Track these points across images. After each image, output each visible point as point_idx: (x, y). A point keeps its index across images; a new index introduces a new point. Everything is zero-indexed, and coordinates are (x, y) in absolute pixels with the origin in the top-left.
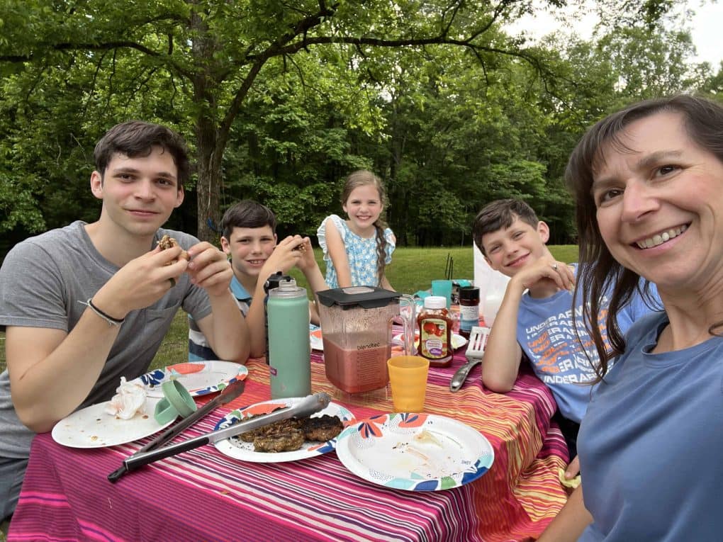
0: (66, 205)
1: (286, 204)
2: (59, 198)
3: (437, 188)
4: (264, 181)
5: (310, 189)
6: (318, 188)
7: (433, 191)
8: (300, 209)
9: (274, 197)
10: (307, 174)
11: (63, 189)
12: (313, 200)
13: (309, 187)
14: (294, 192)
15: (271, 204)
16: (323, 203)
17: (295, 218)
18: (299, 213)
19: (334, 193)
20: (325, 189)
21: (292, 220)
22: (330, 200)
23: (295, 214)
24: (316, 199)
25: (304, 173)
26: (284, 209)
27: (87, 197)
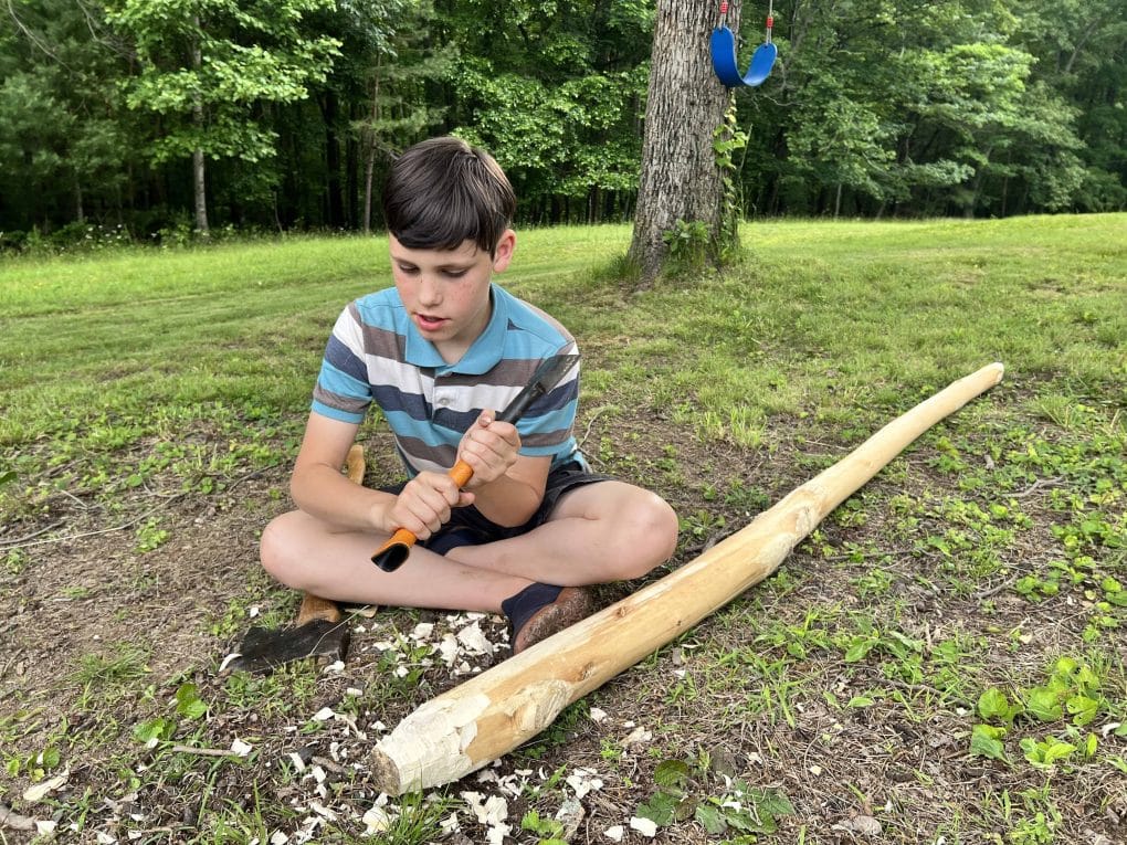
0: (39, 109)
1: (522, 122)
2: (22, 90)
3: (828, 93)
4: (474, 67)
5: (571, 87)
6: (591, 85)
7: (820, 99)
8: (556, 134)
9: (498, 105)
10: (566, 54)
11: (28, 69)
12: (580, 114)
13: (570, 84)
14: (537, 95)
15: (490, 121)
16: (601, 123)
17: (545, 155)
18: (553, 142)
19: (624, 98)
20: (606, 89)
21: (537, 159)
22: (615, 113)
23: (544, 146)
24: (587, 112)
25: (559, 51)
26: (520, 134)
27: (87, 92)
